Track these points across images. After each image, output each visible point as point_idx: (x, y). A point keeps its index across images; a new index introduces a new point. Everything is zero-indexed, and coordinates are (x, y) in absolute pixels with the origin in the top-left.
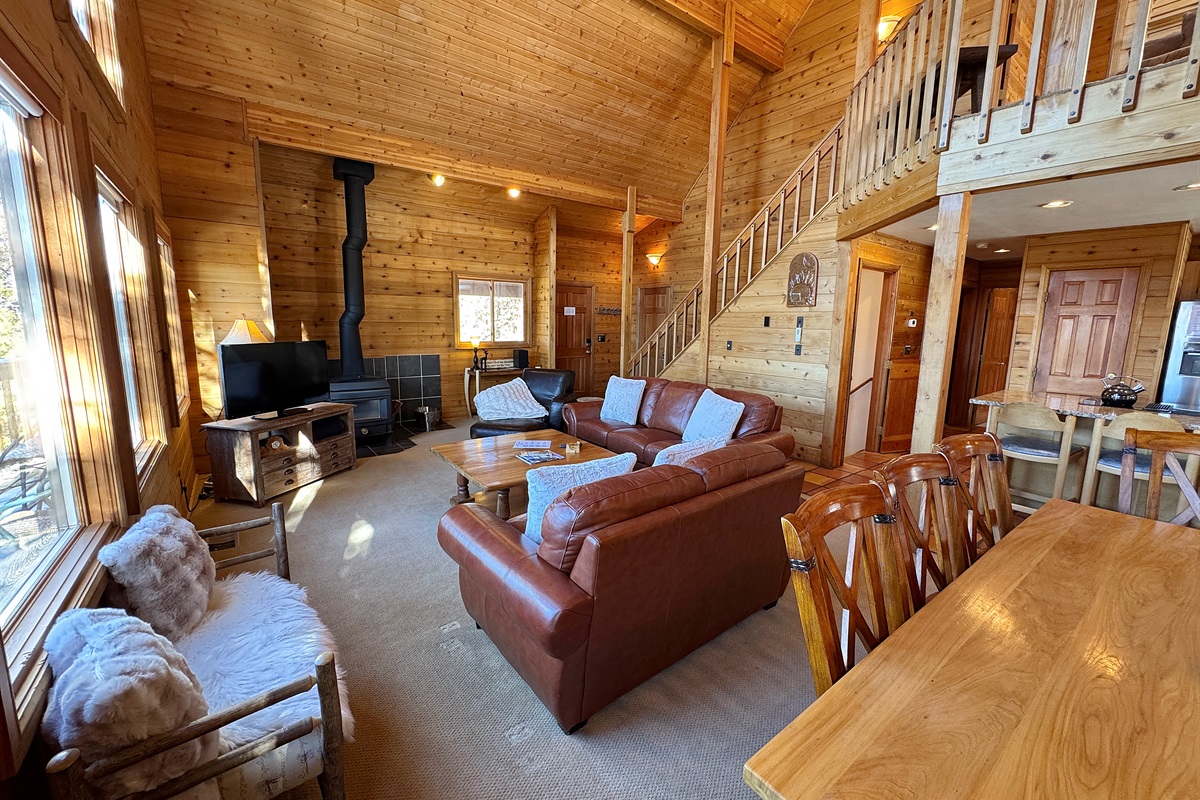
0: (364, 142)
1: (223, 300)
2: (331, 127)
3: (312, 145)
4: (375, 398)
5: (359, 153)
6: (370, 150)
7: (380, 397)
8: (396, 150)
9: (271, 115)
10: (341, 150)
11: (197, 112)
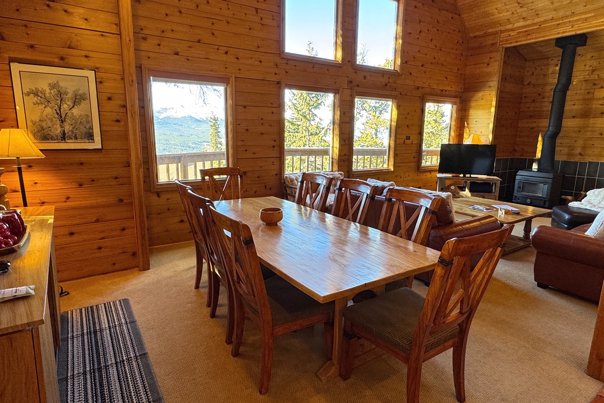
0: (559, 26)
1: (476, 126)
2: (540, 26)
3: (529, 40)
4: (541, 183)
5: (555, 34)
6: (561, 30)
7: (545, 183)
8: (580, 22)
9: (509, 33)
10: (543, 37)
11: (482, 44)
